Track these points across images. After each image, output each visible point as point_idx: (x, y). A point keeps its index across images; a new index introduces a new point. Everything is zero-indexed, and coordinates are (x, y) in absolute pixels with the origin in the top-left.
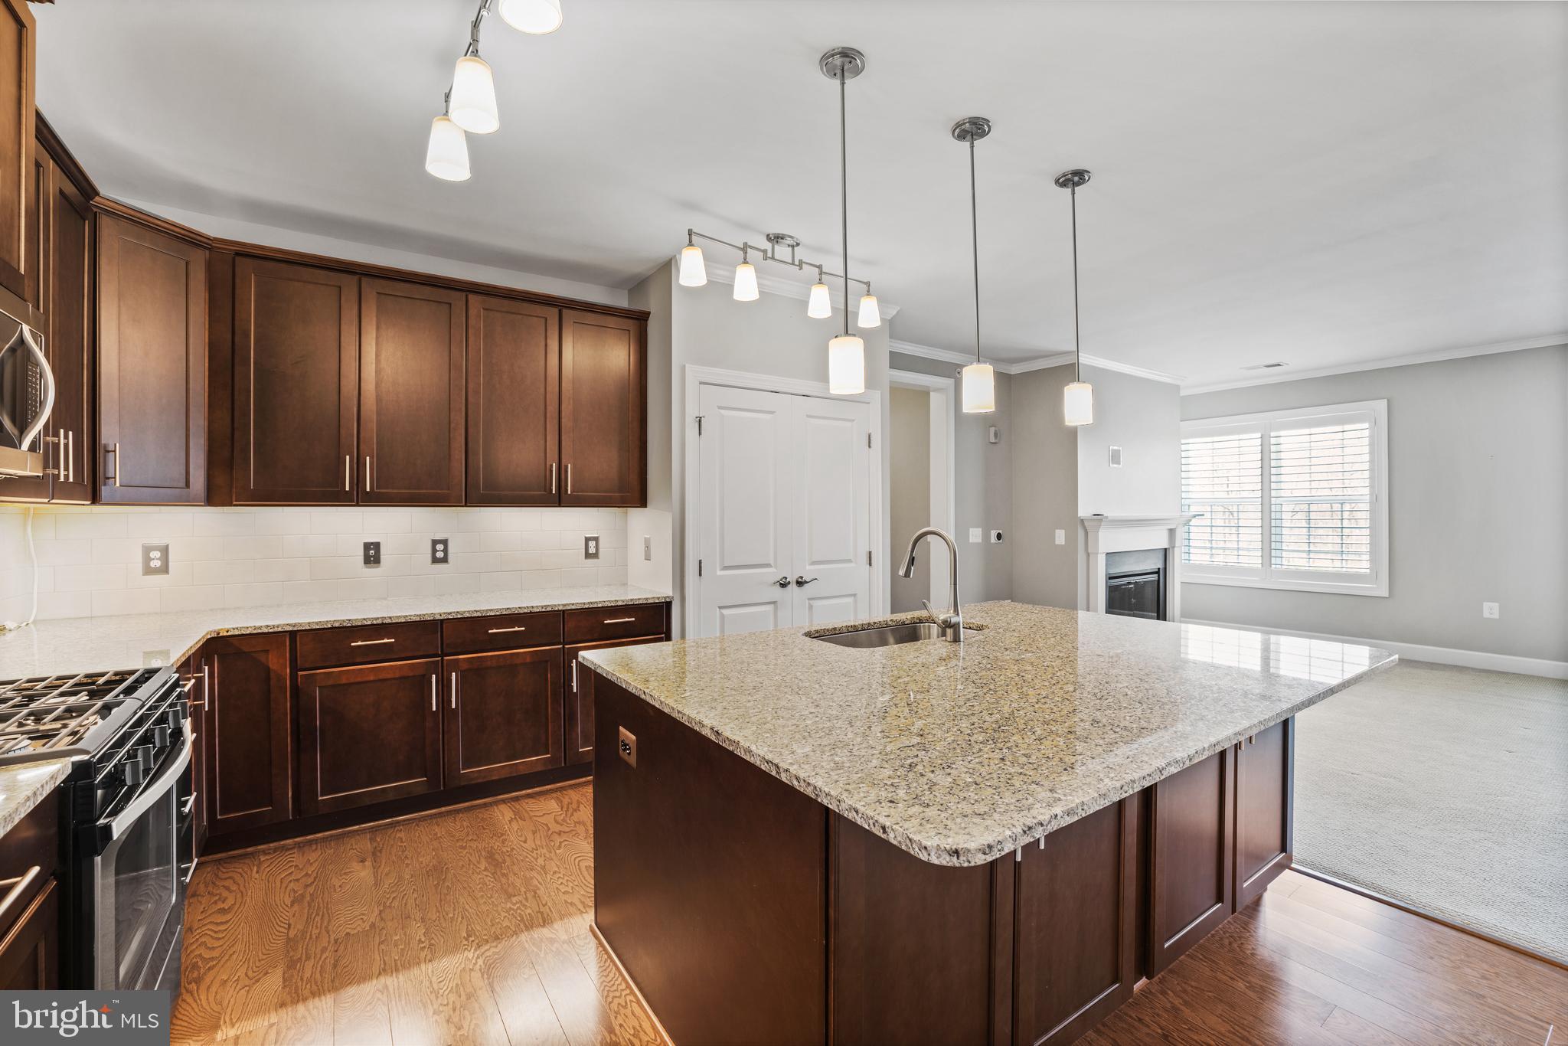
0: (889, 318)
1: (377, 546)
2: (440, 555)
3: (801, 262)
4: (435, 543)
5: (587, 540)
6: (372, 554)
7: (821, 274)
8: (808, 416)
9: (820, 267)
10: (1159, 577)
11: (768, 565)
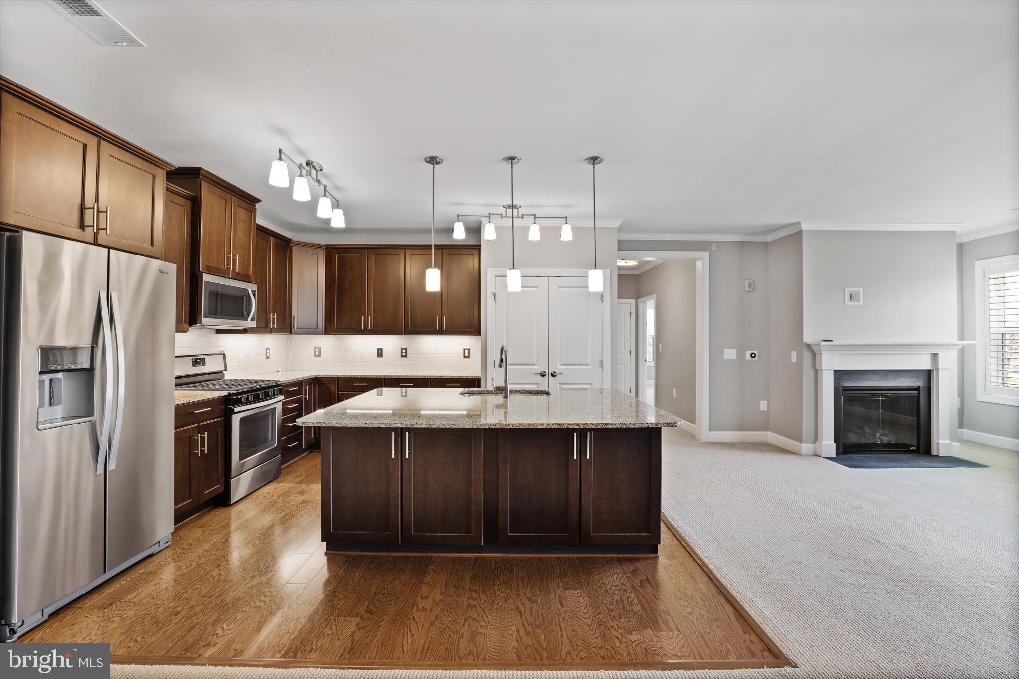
0: (618, 227)
1: (381, 350)
2: (404, 354)
3: (523, 215)
4: (402, 349)
5: (465, 350)
6: (380, 353)
7: (535, 219)
8: (559, 287)
9: (535, 215)
10: (919, 393)
11: (534, 365)
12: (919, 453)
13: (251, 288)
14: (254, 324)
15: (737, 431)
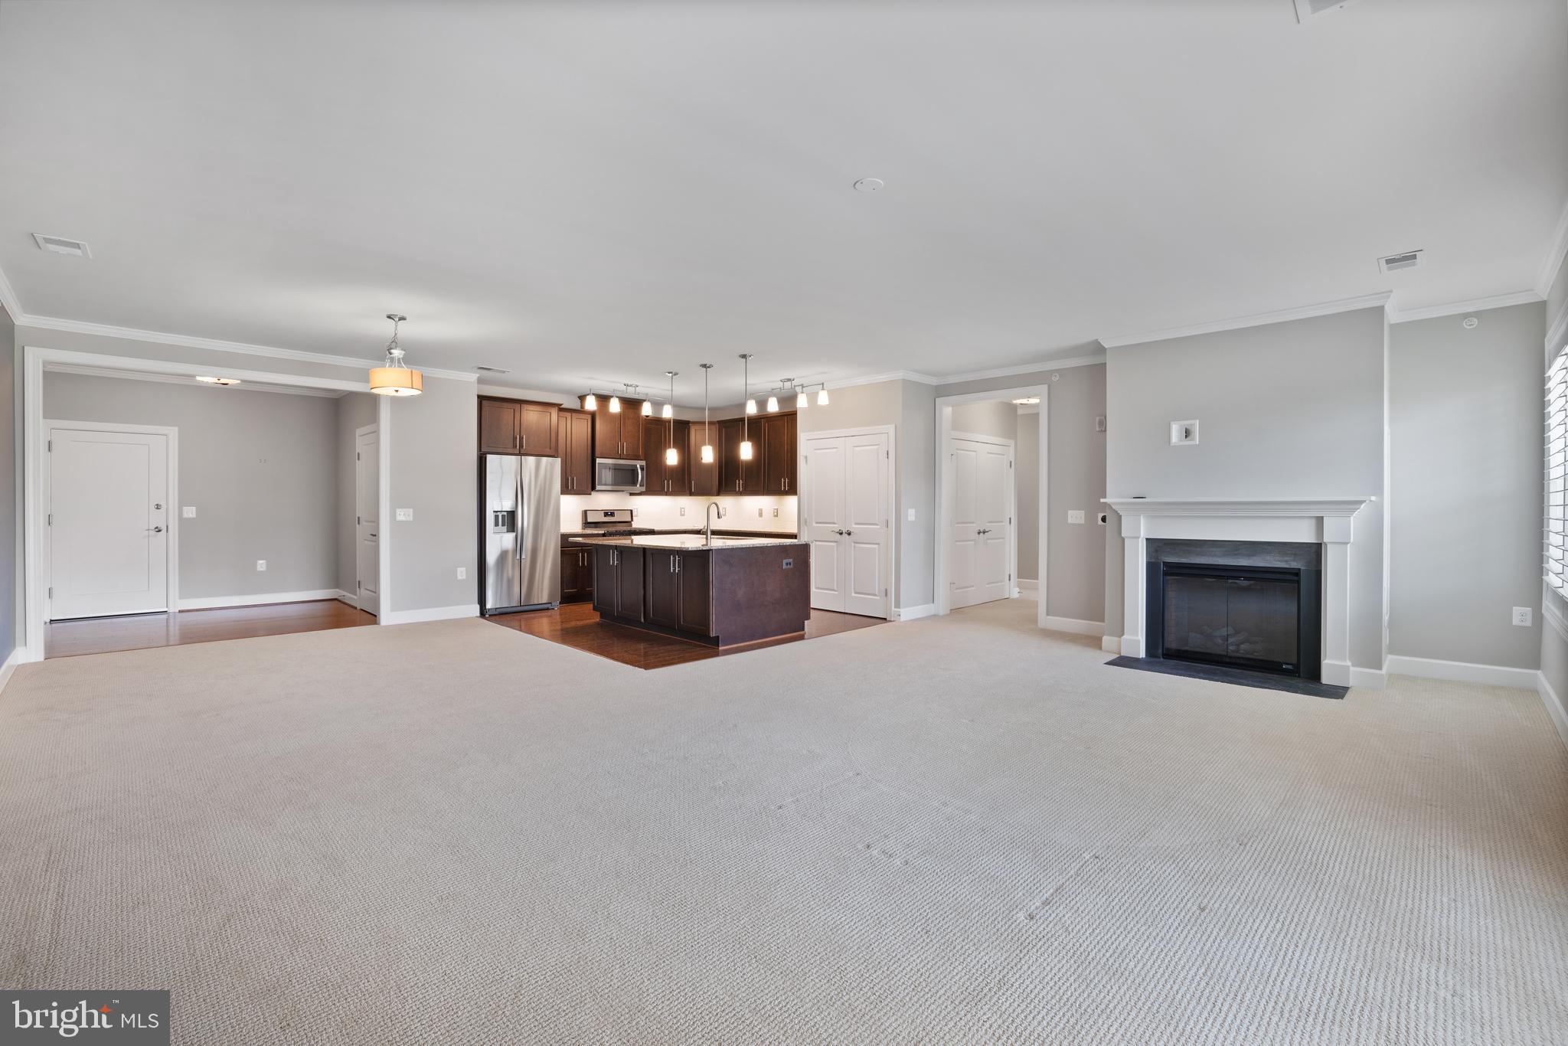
2: (776, 515)
4: (773, 511)
6: (760, 512)
10: (1299, 580)
11: (835, 523)
12: (1299, 677)
13: (639, 464)
14: (643, 489)
15: (1085, 619)
